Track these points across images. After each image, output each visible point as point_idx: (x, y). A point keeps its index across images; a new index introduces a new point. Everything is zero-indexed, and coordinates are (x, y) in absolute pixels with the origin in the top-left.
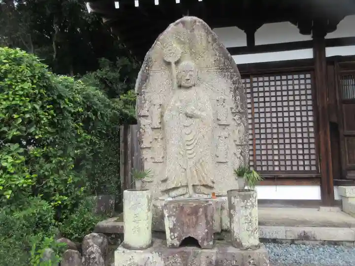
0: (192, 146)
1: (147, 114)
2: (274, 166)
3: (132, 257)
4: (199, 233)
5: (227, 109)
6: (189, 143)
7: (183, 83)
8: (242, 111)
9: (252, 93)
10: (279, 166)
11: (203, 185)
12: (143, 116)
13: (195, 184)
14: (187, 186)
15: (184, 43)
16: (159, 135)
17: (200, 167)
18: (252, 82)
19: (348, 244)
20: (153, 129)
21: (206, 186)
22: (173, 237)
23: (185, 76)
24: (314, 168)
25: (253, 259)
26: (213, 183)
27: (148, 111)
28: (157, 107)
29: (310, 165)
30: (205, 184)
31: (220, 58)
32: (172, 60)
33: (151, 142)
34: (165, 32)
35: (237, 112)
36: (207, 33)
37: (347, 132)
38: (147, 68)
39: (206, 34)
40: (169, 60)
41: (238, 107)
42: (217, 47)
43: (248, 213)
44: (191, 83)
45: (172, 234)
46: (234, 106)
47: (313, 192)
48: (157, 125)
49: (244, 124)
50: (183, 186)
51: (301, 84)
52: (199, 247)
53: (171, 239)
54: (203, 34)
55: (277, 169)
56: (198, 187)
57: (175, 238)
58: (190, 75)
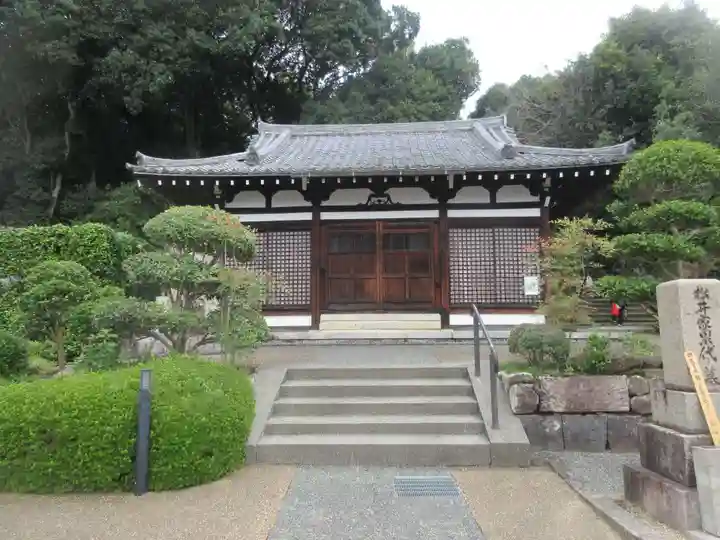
19: (297, 343)
24: (308, 303)
29: (306, 300)
37: (330, 276)
47: (305, 320)
51: (302, 239)
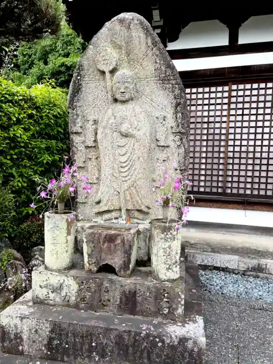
0: (127, 168)
1: (80, 130)
2: (245, 189)
3: (49, 278)
4: (116, 261)
5: (167, 128)
6: (124, 165)
7: (118, 96)
8: (183, 131)
9: (229, 104)
10: (252, 189)
11: (138, 210)
12: (76, 133)
13: (129, 208)
14: (120, 210)
15: (120, 48)
16: (92, 154)
17: (134, 191)
18: (230, 91)
20: (87, 147)
21: (140, 211)
22: (90, 263)
23: (120, 89)
25: (167, 293)
26: (149, 208)
27: (81, 127)
28: (91, 123)
30: (139, 209)
31: (161, 67)
32: (107, 69)
33: (84, 162)
34: (99, 34)
35: (178, 132)
36: (146, 34)
38: (79, 78)
39: (145, 36)
40: (103, 68)
41: (178, 125)
42: (158, 53)
43: (166, 246)
44: (127, 96)
45: (90, 259)
46: (174, 124)
48: (90, 143)
49: (184, 146)
50: (116, 210)
52: (116, 274)
53: (89, 264)
54: (142, 35)
55: (248, 192)
56: (133, 212)
57: (92, 263)
58: (127, 87)
